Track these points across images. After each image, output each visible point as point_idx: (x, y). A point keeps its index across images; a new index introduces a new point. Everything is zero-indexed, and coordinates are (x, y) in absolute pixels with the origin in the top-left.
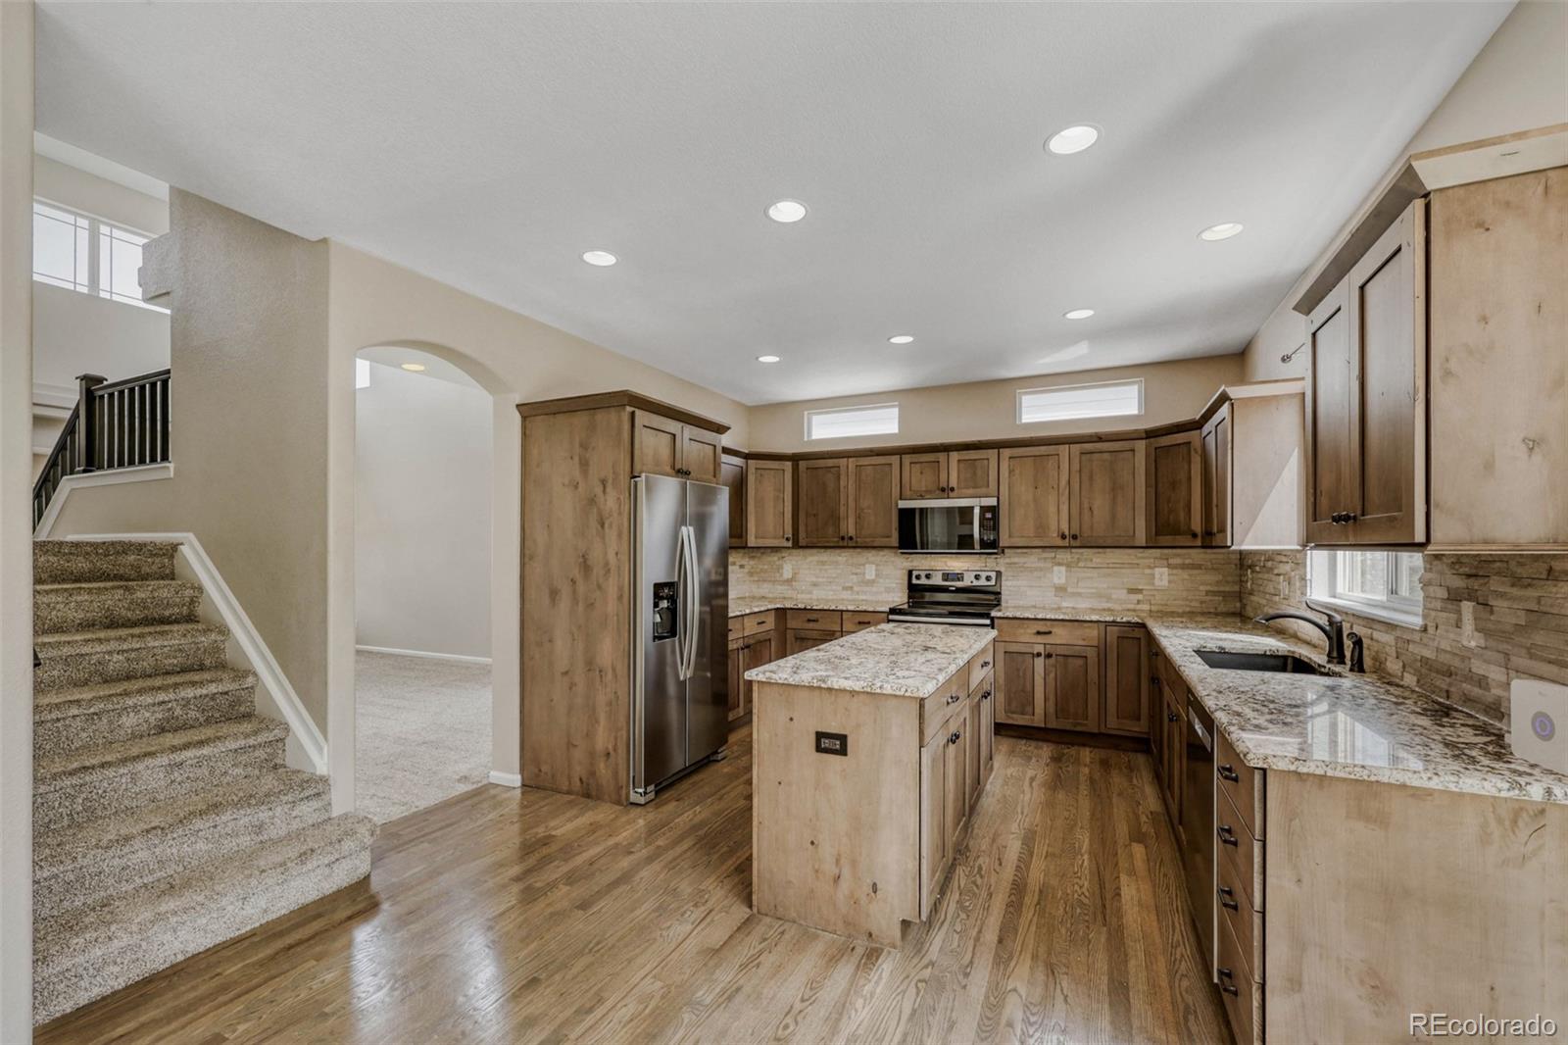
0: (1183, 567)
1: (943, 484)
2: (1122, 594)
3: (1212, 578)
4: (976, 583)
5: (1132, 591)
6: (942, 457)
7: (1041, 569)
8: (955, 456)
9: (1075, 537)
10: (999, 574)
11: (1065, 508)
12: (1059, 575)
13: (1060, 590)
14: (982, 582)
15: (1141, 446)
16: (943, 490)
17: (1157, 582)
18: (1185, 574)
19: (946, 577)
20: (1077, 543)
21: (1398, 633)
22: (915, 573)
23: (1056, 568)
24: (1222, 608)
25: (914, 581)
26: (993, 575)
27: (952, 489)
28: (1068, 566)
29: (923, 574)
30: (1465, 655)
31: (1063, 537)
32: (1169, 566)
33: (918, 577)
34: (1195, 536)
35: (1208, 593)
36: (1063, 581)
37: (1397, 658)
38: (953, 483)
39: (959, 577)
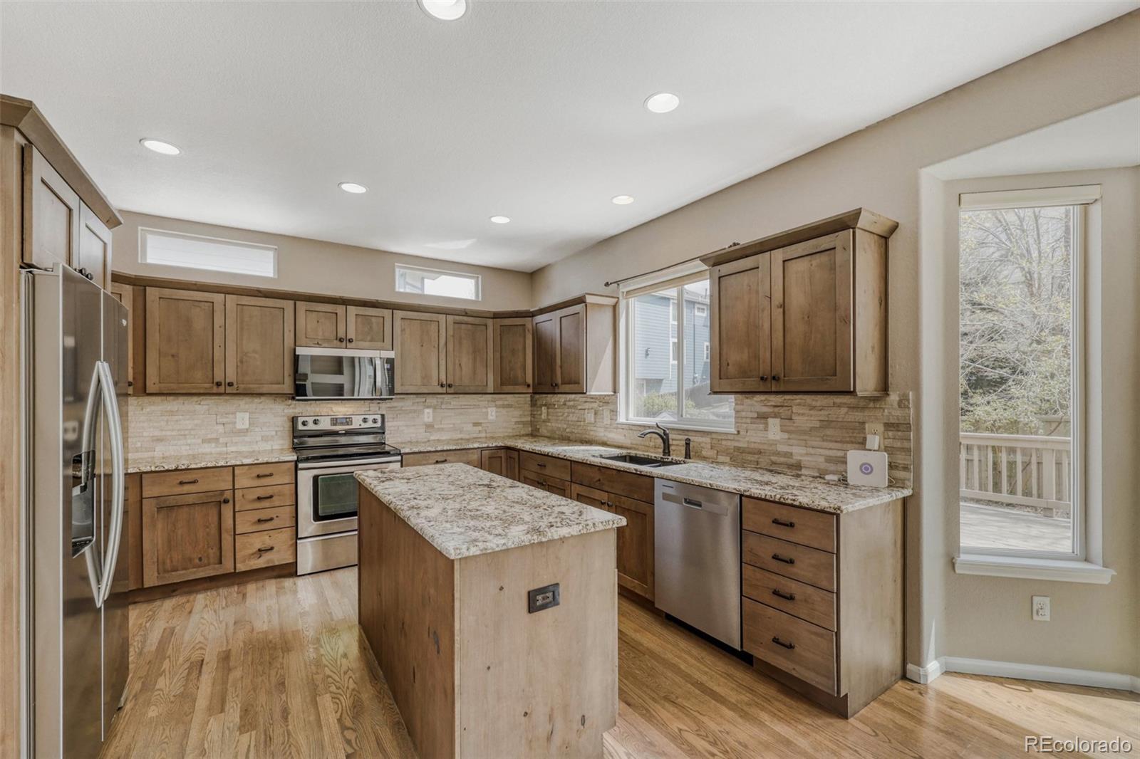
0: (504, 406)
1: (341, 334)
2: (469, 427)
3: (518, 413)
4: (364, 425)
5: (476, 424)
6: (340, 309)
7: (415, 411)
8: (352, 310)
9: (450, 386)
10: (383, 416)
11: (443, 362)
12: (428, 415)
13: (429, 427)
14: (370, 424)
15: (490, 322)
16: (341, 340)
17: (490, 417)
18: (504, 411)
19: (334, 421)
20: (451, 390)
21: (714, 436)
22: (300, 420)
23: (427, 411)
24: (523, 432)
25: (301, 427)
26: (379, 418)
27: (351, 341)
28: (435, 408)
29: (310, 420)
30: (775, 443)
31: (442, 386)
32: (496, 406)
33: (304, 423)
34: (529, 386)
35: (517, 423)
36: (431, 420)
37: (712, 448)
38: (351, 335)
39: (348, 421)
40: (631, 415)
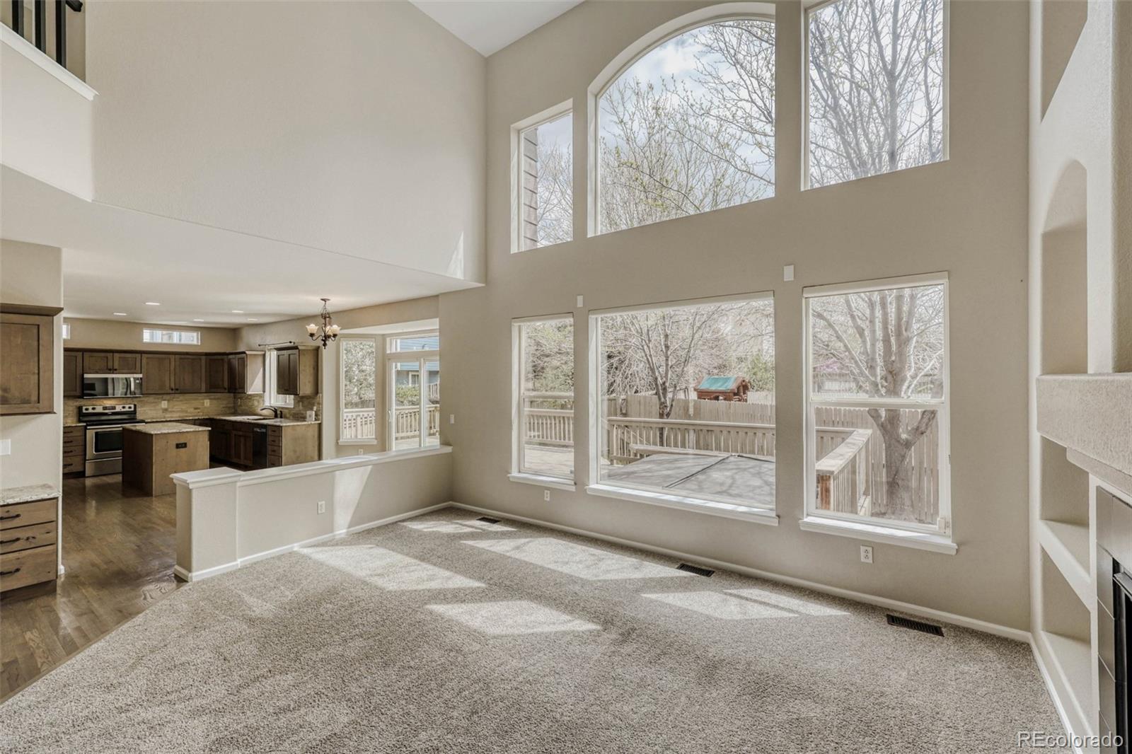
0: (215, 399)
1: (110, 366)
2: (192, 410)
3: (225, 402)
4: (123, 410)
5: (196, 409)
6: (110, 355)
7: (156, 402)
8: (117, 355)
9: (177, 390)
10: (135, 406)
11: (172, 379)
12: (164, 404)
13: (165, 410)
14: (127, 409)
15: (203, 358)
16: (110, 370)
17: (205, 404)
18: (215, 401)
19: (105, 408)
20: (178, 392)
22: (84, 408)
23: (163, 402)
24: (228, 412)
25: (84, 411)
26: (132, 406)
27: (116, 370)
28: (168, 401)
29: (90, 408)
31: (172, 390)
32: (210, 399)
33: (87, 409)
34: (225, 389)
35: (223, 407)
36: (166, 407)
38: (116, 367)
39: (114, 408)
40: (272, 402)
